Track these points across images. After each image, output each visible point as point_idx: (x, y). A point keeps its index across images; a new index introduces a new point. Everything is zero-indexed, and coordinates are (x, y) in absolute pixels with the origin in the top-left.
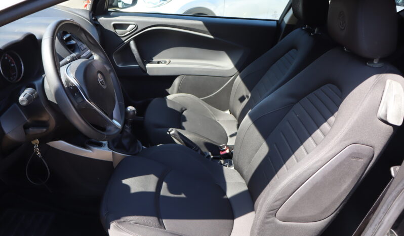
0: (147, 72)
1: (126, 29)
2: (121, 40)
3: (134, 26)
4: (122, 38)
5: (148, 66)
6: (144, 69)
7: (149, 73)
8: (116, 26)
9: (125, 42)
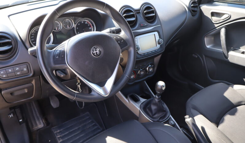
0: (228, 59)
1: (220, 17)
2: (214, 26)
3: (228, 16)
4: (215, 25)
5: (231, 53)
6: (226, 55)
7: (231, 59)
8: (213, 14)
9: (217, 28)
